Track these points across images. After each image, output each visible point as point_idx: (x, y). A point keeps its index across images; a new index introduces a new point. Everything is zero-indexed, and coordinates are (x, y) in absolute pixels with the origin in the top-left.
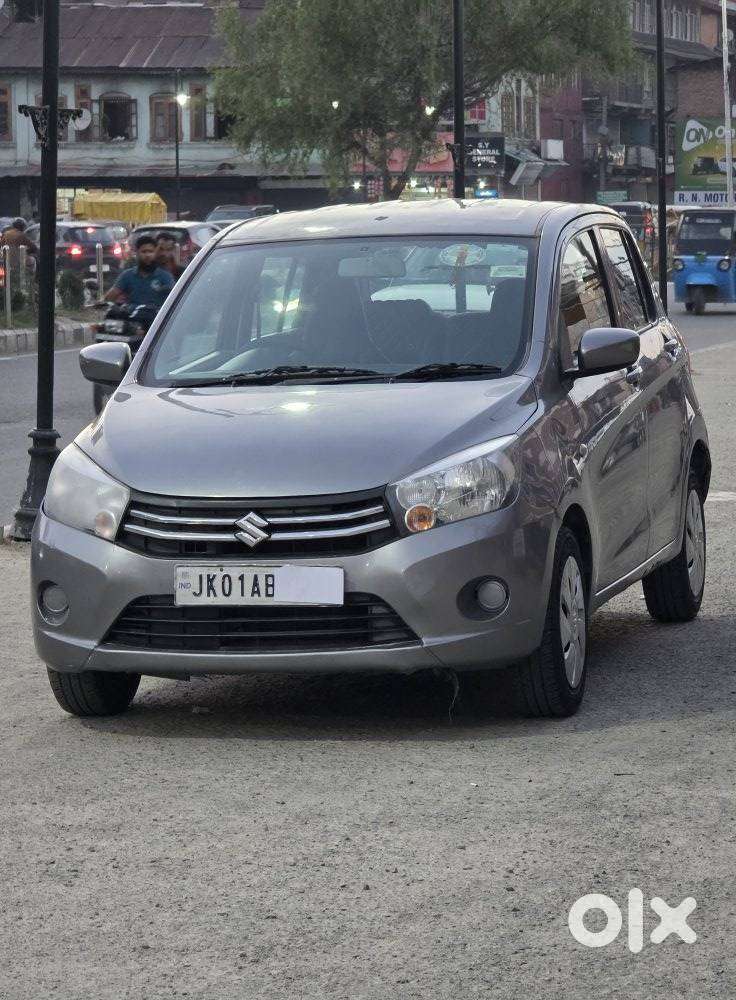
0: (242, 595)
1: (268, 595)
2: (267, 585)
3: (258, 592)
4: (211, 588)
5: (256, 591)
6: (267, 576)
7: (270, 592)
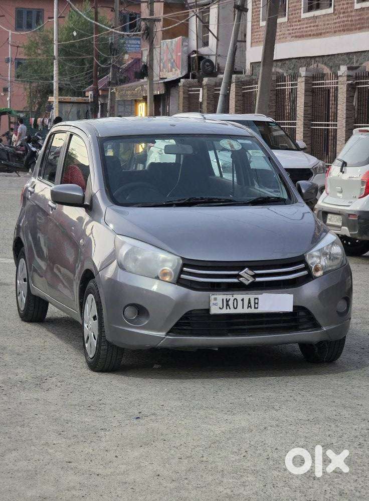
0: (243, 308)
1: (255, 308)
2: (255, 303)
3: (251, 307)
4: (227, 305)
5: (249, 306)
6: (255, 299)
7: (256, 306)
